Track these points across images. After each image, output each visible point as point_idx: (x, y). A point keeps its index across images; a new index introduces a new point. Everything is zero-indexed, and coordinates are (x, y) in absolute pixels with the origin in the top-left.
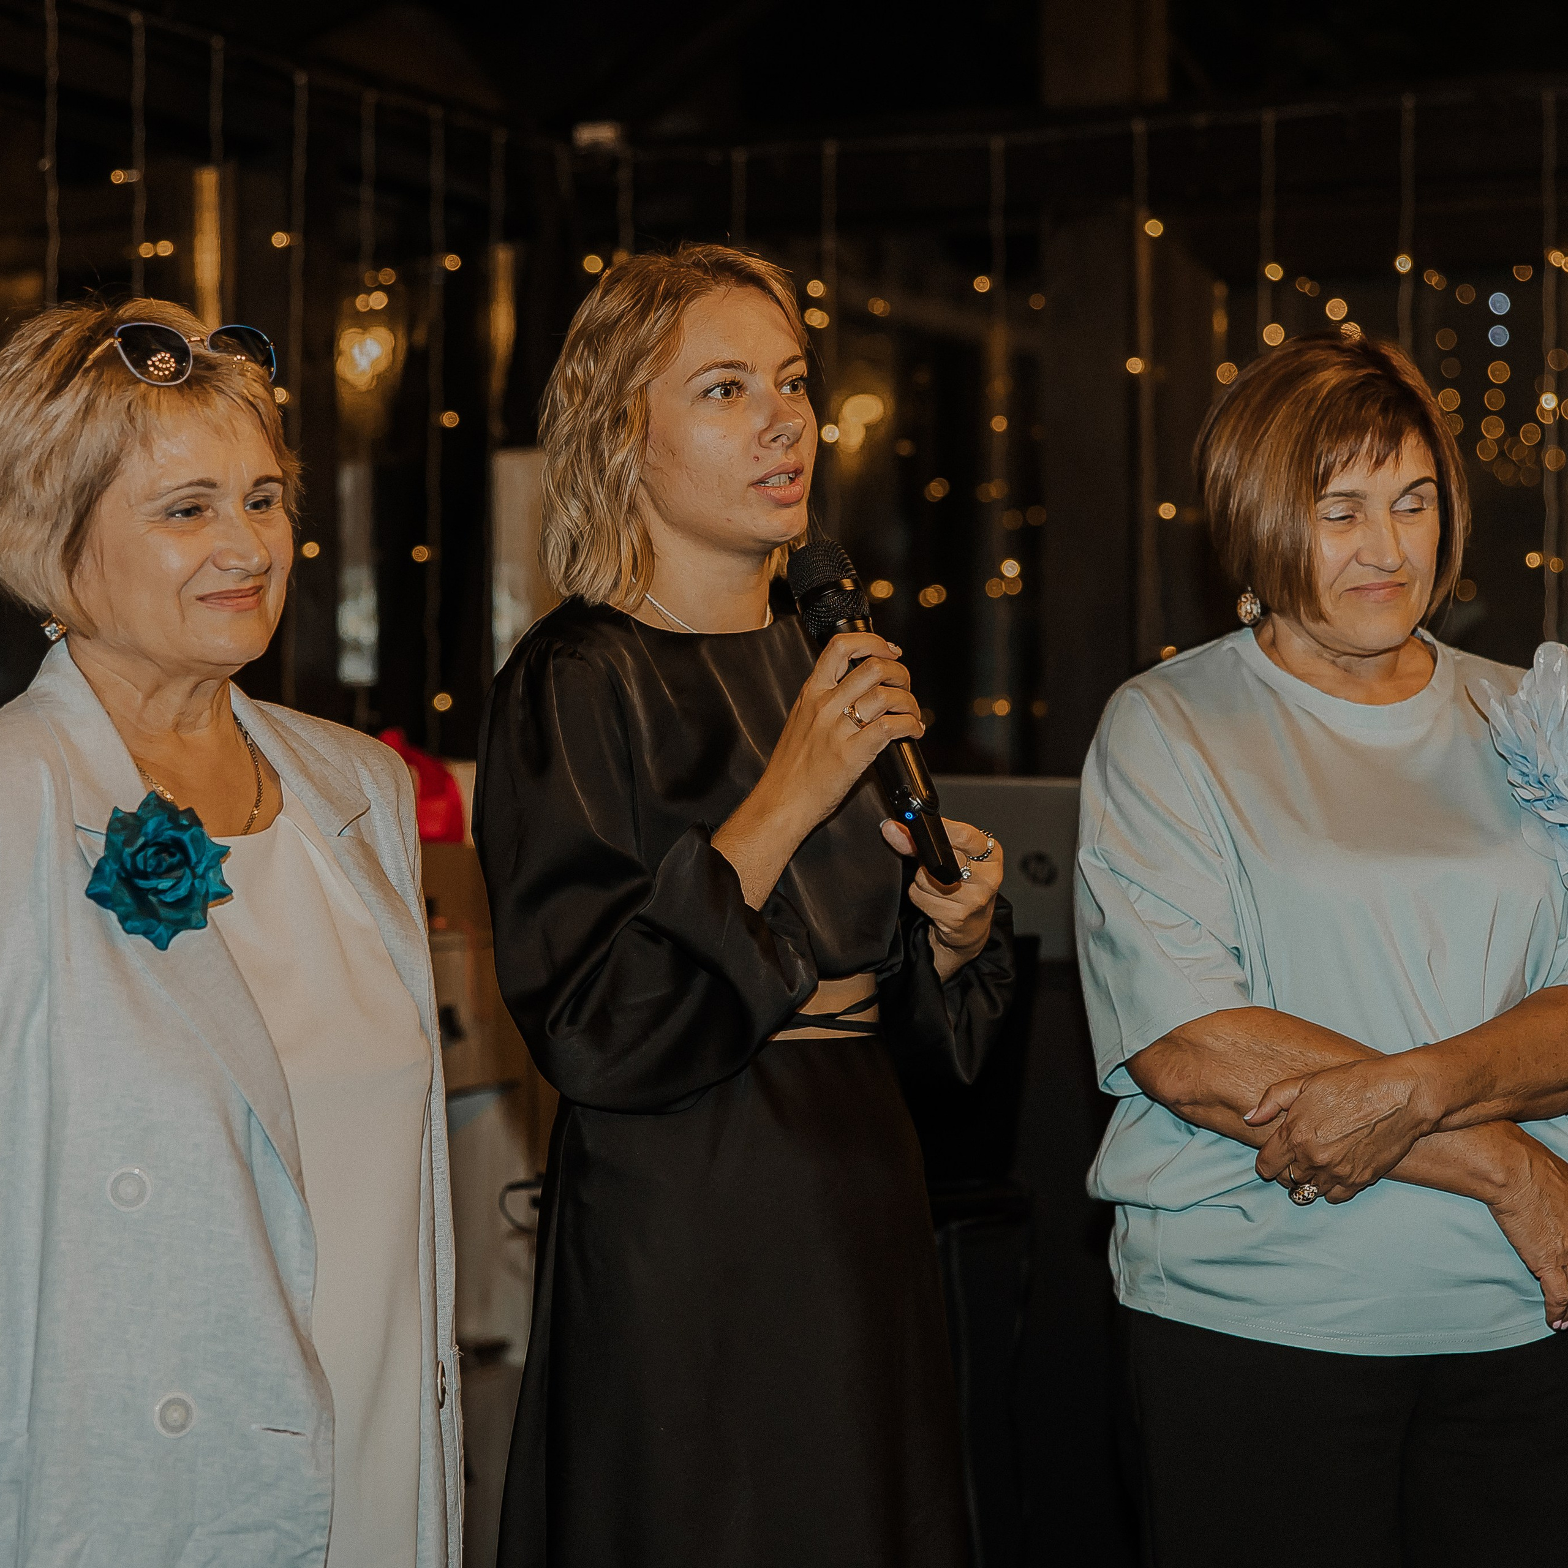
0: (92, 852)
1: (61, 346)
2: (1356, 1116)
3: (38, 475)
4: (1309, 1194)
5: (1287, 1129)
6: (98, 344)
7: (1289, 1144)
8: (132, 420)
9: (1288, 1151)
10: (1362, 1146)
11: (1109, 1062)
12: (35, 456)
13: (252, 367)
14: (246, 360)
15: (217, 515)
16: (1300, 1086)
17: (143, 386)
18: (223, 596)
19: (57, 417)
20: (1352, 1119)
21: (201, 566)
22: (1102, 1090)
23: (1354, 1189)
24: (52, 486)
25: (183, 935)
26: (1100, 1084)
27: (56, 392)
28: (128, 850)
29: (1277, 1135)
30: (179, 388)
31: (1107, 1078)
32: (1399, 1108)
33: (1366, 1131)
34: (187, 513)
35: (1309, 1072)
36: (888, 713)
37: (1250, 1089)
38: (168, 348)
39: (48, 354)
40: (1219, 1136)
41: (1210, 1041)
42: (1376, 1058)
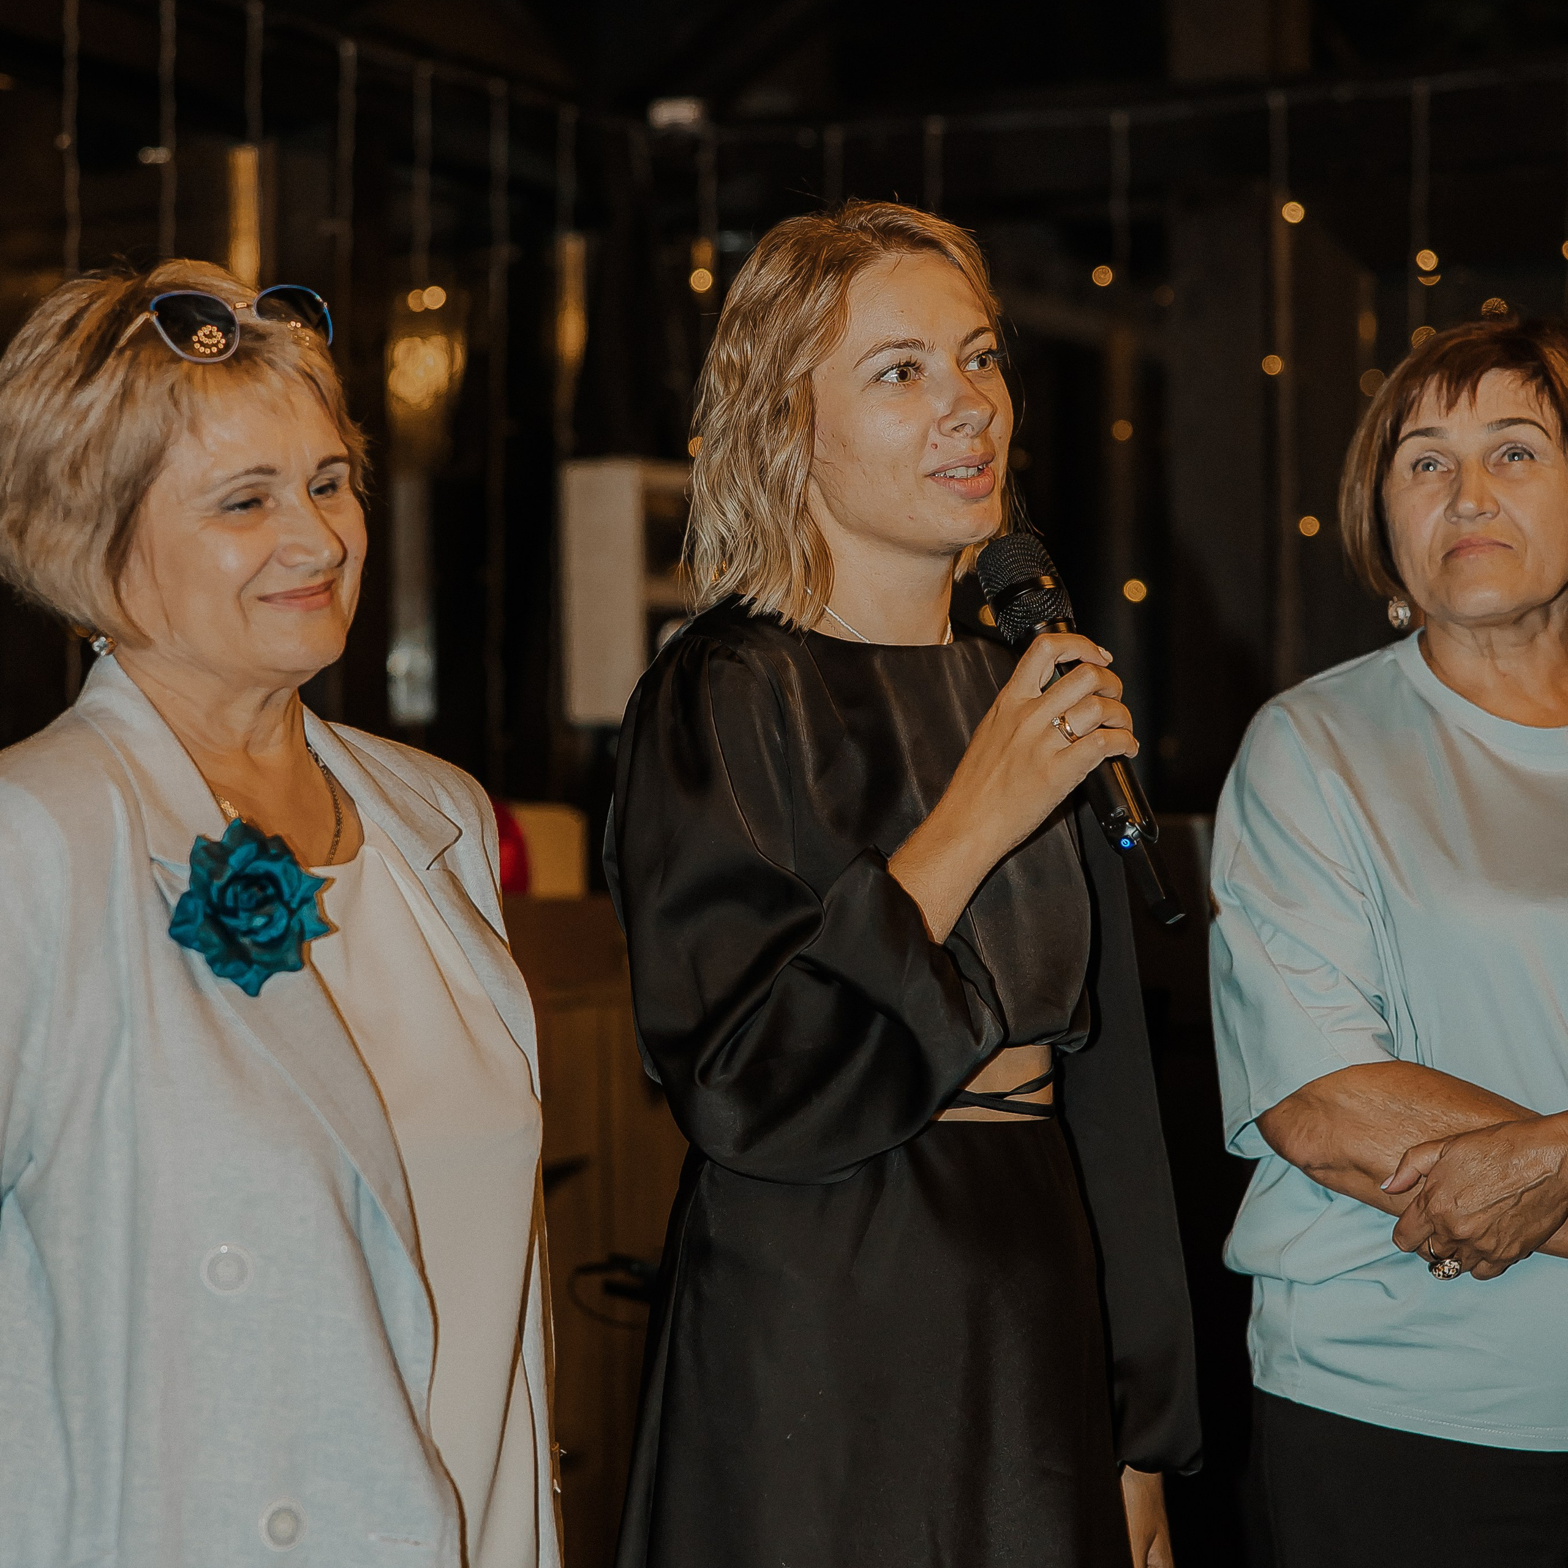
0: (172, 888)
1: (88, 325)
2: (1501, 1184)
3: (74, 472)
4: (1449, 1271)
5: (1426, 1197)
6: (130, 321)
7: (1427, 1214)
8: (176, 404)
9: (1427, 1222)
10: (1507, 1219)
11: (1235, 1122)
12: (69, 450)
13: (309, 335)
14: (302, 327)
15: (278, 504)
16: (1440, 1150)
17: (185, 365)
18: (291, 596)
19: (91, 406)
20: (1496, 1187)
21: (265, 564)
22: (1230, 1151)
23: (1500, 1266)
24: (91, 483)
25: (279, 979)
26: (1227, 1144)
27: (85, 379)
28: (218, 883)
29: (1414, 1205)
30: (226, 364)
31: (1234, 1138)
32: (1547, 1177)
33: (1511, 1202)
34: (244, 505)
35: (1451, 1134)
36: (1102, 726)
37: (1387, 1152)
38: (213, 319)
39: (74, 335)
40: (1360, 1203)
41: (1342, 1099)
42: (1528, 1119)
